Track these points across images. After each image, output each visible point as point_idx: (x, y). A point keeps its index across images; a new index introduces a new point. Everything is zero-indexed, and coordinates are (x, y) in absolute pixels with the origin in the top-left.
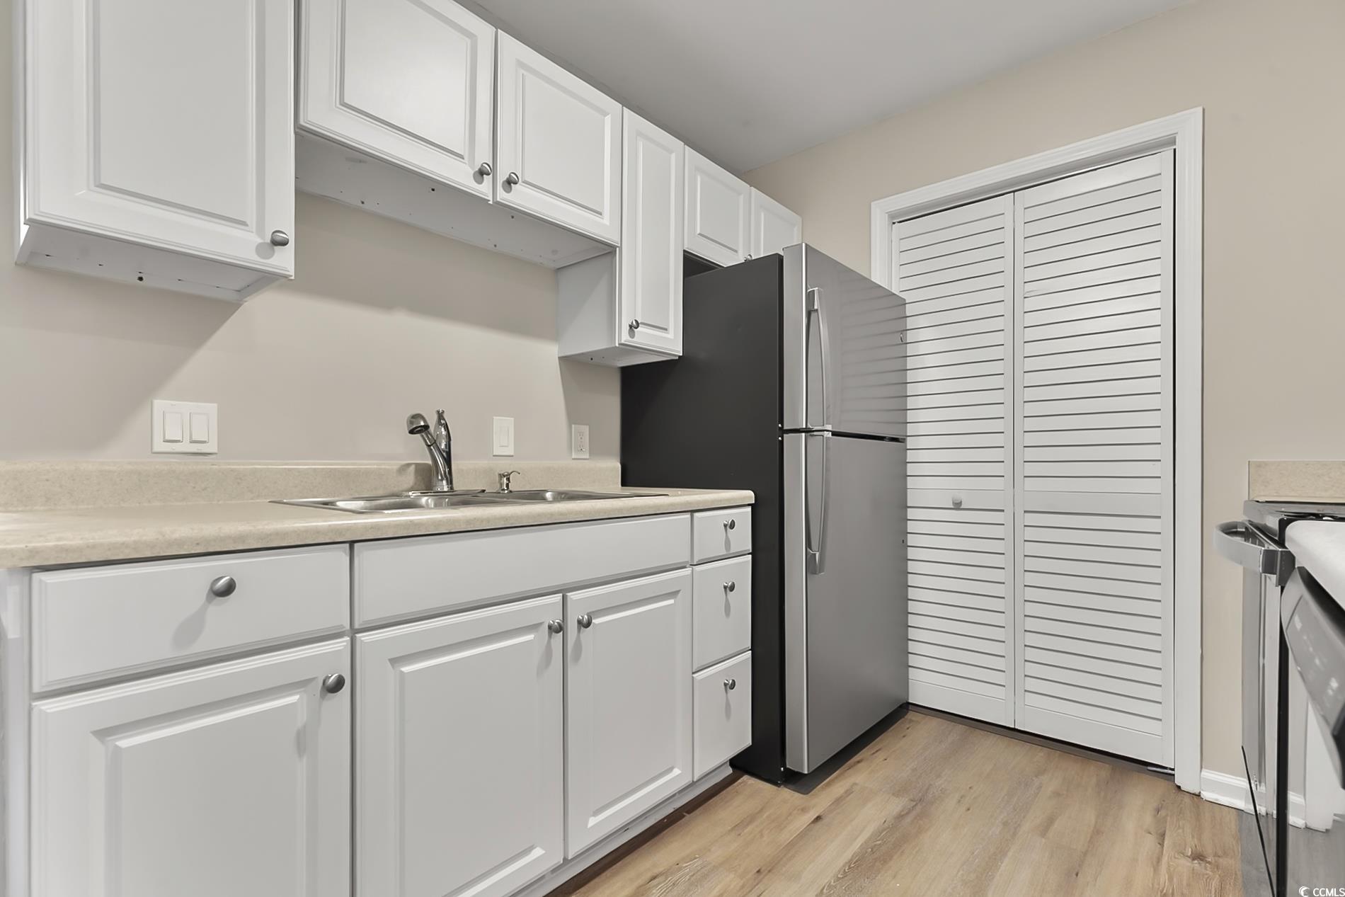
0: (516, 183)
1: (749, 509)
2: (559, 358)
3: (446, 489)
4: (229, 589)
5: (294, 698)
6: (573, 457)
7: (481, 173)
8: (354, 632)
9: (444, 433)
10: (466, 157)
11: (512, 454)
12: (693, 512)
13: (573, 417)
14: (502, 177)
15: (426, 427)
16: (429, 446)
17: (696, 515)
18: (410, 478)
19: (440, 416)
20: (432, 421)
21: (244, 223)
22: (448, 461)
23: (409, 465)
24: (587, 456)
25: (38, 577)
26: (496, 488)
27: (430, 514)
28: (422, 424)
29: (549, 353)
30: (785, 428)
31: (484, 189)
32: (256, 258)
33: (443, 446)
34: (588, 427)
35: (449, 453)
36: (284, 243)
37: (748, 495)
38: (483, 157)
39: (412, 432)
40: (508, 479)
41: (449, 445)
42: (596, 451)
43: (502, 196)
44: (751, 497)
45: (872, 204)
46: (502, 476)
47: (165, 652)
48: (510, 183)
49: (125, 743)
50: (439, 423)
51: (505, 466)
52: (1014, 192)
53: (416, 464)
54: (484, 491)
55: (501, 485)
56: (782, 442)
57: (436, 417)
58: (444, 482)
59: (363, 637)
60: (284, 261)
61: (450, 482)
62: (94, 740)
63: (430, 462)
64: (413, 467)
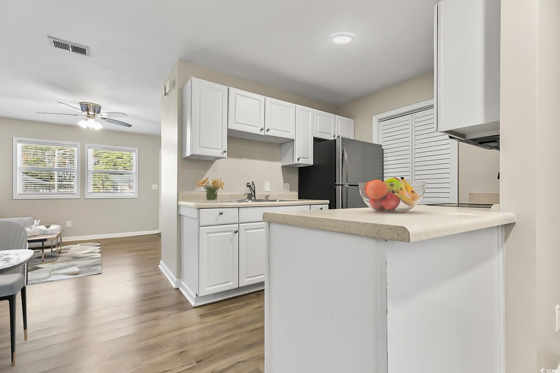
0: (269, 130)
1: (328, 205)
2: (282, 166)
3: (254, 199)
4: (222, 213)
5: (230, 233)
6: (285, 191)
7: (262, 129)
8: (239, 223)
9: (254, 186)
10: (259, 127)
11: (269, 191)
12: (310, 205)
13: (285, 181)
14: (266, 129)
15: (250, 185)
16: (250, 189)
17: (311, 206)
18: (246, 196)
19: (253, 182)
20: (251, 184)
21: (219, 149)
22: (254, 193)
23: (246, 193)
24: (289, 191)
25: (200, 209)
26: (265, 199)
27: (250, 203)
28: (249, 185)
29: (279, 165)
30: (337, 184)
31: (262, 133)
32: (221, 155)
33: (253, 189)
34: (289, 184)
35: (255, 191)
36: (226, 152)
37: (328, 201)
38: (262, 126)
39: (247, 187)
40: (268, 197)
41: (254, 189)
42: (291, 190)
43: (267, 133)
44: (328, 202)
45: (373, 116)
46: (266, 196)
47: (213, 223)
48: (268, 130)
49: (210, 235)
50: (253, 184)
51: (267, 194)
52: (412, 113)
53: (248, 193)
54: (262, 200)
55: (266, 198)
56: (336, 188)
57: (252, 183)
58: (254, 197)
59: (240, 224)
60: (225, 155)
61: (255, 198)
62: (206, 234)
63: (251, 193)
64: (247, 194)
